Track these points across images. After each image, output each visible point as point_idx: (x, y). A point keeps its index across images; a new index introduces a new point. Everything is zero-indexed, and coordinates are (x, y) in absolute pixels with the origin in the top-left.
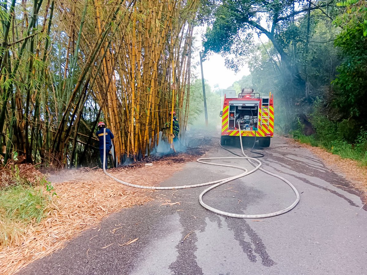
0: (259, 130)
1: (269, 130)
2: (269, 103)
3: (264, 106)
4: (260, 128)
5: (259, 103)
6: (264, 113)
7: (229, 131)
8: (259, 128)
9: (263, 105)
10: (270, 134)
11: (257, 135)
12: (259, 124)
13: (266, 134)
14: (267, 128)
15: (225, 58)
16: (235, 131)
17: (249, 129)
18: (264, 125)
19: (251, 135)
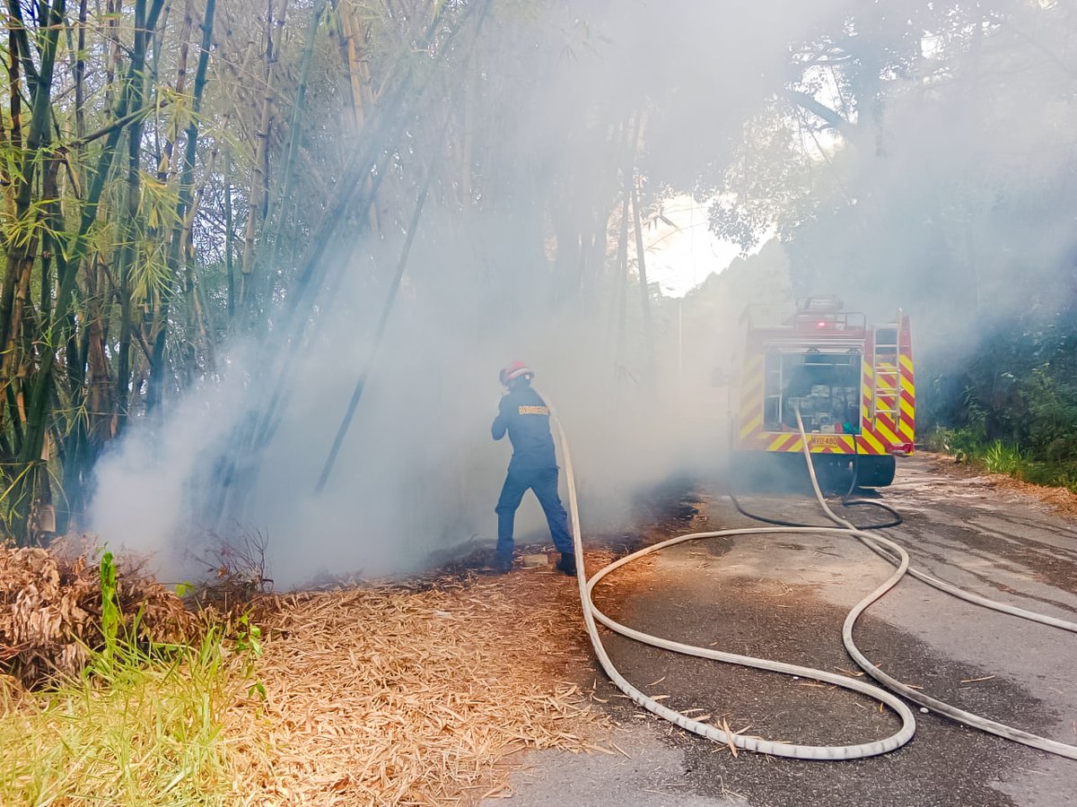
0: (866, 434)
1: (900, 435)
2: (897, 346)
3: (880, 356)
4: (869, 426)
5: (863, 344)
6: (883, 376)
7: (765, 435)
8: (864, 425)
9: (879, 351)
10: (902, 445)
11: (861, 451)
12: (864, 412)
13: (888, 446)
14: (892, 427)
15: (710, 203)
16: (785, 437)
17: (832, 428)
18: (882, 417)
19: (838, 450)
